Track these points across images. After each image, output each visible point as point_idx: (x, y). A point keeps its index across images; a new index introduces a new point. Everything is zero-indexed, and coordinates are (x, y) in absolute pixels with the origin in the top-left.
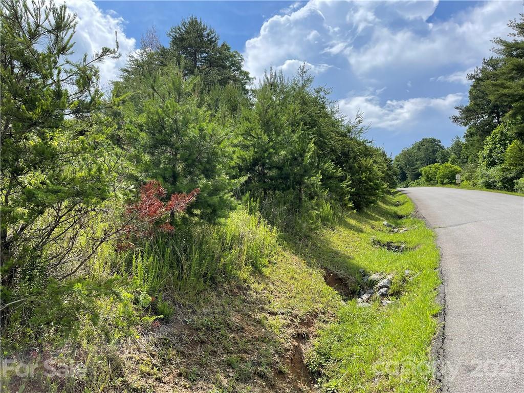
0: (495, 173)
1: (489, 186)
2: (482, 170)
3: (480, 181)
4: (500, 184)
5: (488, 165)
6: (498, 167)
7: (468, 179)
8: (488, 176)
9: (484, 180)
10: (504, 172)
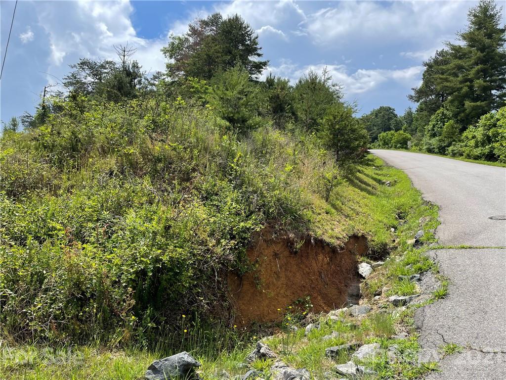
0: (434, 142)
1: (430, 151)
2: (426, 139)
3: (425, 147)
4: (437, 150)
5: (431, 136)
6: (437, 138)
7: (416, 145)
8: (430, 144)
9: (427, 146)
10: (440, 142)
